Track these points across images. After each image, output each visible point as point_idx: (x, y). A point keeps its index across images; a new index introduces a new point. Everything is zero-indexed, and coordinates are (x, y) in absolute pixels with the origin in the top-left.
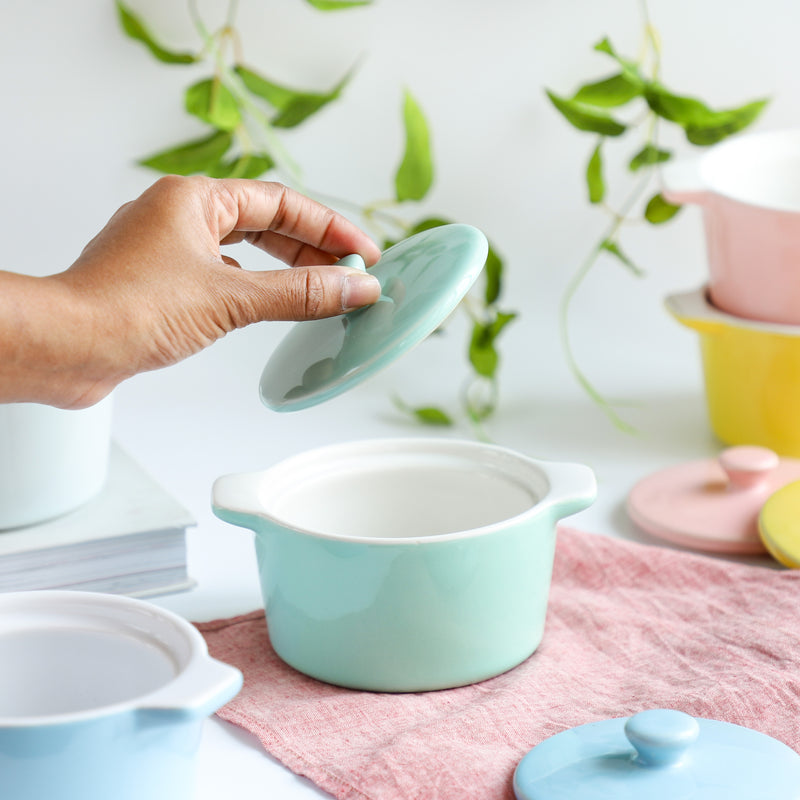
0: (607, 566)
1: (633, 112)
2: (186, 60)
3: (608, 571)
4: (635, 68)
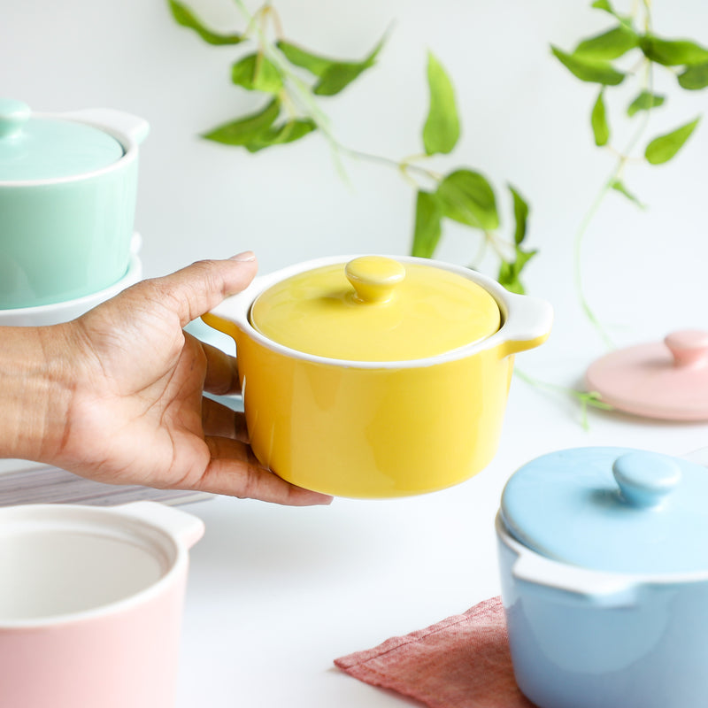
1: (631, 61)
2: (234, 40)
4: (628, 21)
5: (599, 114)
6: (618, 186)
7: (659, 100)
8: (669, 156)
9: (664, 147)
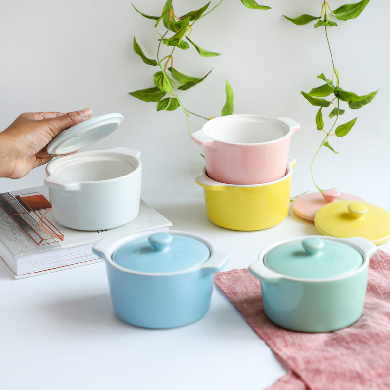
0: (381, 262)
1: (331, 98)
2: (153, 63)
3: (381, 263)
4: (331, 83)
5: (319, 117)
6: (326, 144)
7: (342, 112)
8: (345, 134)
9: (343, 130)
